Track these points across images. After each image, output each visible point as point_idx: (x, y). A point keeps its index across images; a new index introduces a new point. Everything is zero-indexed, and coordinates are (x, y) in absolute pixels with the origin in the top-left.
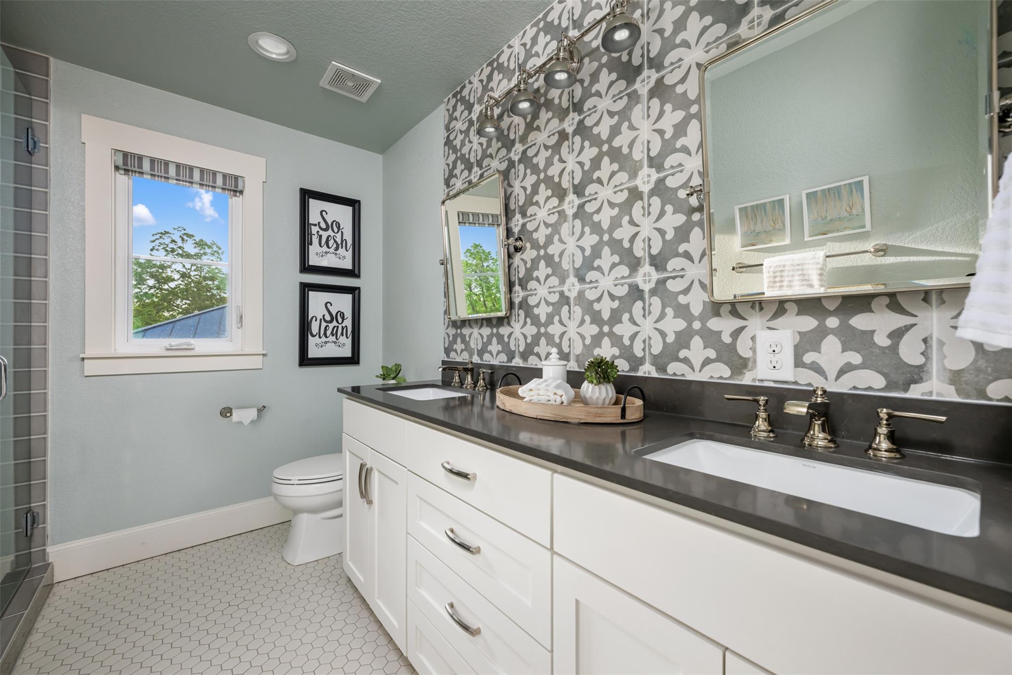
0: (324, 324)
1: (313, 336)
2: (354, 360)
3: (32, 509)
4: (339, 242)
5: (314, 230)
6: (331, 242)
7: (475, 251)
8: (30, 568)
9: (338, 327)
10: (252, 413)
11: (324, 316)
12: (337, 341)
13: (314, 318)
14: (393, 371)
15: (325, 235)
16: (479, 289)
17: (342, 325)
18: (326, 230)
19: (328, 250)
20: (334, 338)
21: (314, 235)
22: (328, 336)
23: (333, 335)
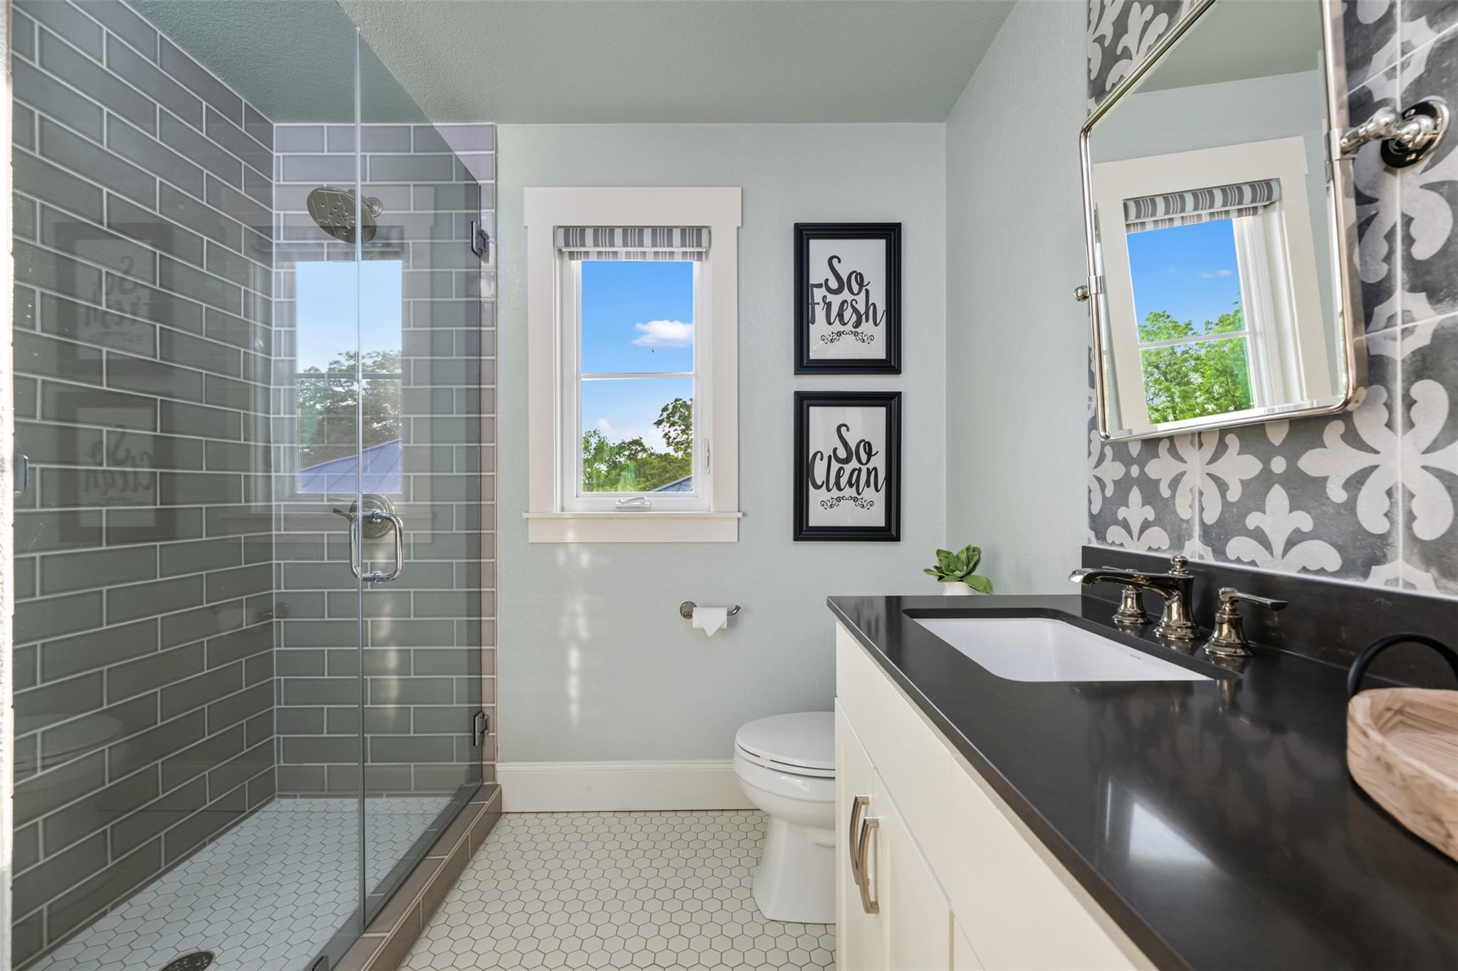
0: (835, 466)
1: (817, 487)
2: (889, 532)
3: (483, 710)
4: (862, 311)
5: (818, 294)
6: (848, 313)
7: (1155, 329)
8: (481, 786)
9: (860, 470)
10: (719, 616)
11: (835, 450)
12: (859, 497)
13: (819, 455)
14: (963, 562)
15: (836, 300)
16: (1163, 398)
17: (867, 466)
18: (838, 291)
19: (842, 328)
20: (852, 492)
21: (818, 304)
22: (842, 488)
23: (851, 486)
